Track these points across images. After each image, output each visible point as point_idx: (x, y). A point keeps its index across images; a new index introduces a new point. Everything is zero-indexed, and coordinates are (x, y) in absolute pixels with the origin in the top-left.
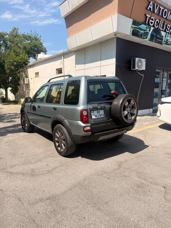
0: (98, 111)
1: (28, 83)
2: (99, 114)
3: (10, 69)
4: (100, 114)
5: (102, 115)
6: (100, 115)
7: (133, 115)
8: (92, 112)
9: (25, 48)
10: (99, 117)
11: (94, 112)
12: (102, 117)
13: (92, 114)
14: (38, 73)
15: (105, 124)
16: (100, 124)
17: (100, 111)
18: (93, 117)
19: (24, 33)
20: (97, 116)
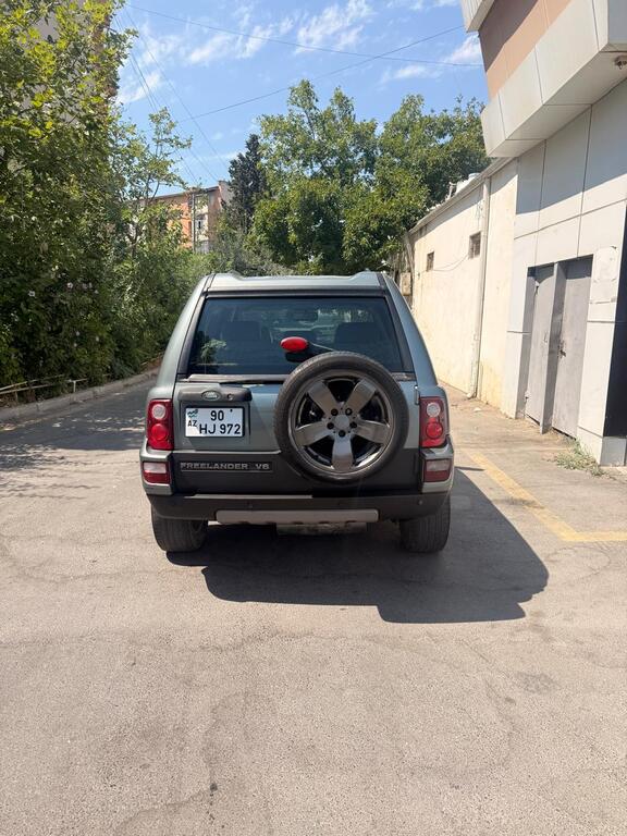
0: (217, 410)
1: (409, 292)
2: (218, 423)
3: (357, 245)
4: (225, 422)
5: (234, 429)
6: (223, 427)
7: (374, 448)
8: (188, 410)
9: (423, 165)
10: (218, 434)
11: (196, 412)
12: (232, 434)
13: (188, 419)
14: (433, 253)
15: (245, 466)
16: (219, 463)
17: (226, 411)
18: (192, 431)
19: (433, 111)
20: (210, 428)
